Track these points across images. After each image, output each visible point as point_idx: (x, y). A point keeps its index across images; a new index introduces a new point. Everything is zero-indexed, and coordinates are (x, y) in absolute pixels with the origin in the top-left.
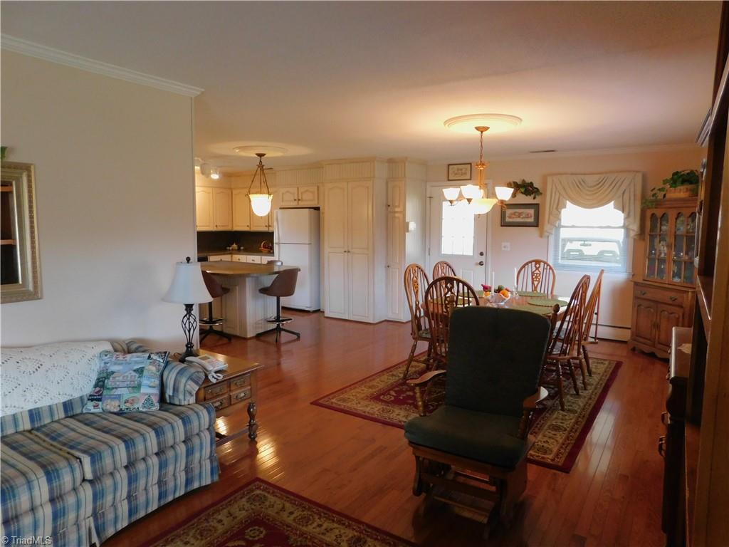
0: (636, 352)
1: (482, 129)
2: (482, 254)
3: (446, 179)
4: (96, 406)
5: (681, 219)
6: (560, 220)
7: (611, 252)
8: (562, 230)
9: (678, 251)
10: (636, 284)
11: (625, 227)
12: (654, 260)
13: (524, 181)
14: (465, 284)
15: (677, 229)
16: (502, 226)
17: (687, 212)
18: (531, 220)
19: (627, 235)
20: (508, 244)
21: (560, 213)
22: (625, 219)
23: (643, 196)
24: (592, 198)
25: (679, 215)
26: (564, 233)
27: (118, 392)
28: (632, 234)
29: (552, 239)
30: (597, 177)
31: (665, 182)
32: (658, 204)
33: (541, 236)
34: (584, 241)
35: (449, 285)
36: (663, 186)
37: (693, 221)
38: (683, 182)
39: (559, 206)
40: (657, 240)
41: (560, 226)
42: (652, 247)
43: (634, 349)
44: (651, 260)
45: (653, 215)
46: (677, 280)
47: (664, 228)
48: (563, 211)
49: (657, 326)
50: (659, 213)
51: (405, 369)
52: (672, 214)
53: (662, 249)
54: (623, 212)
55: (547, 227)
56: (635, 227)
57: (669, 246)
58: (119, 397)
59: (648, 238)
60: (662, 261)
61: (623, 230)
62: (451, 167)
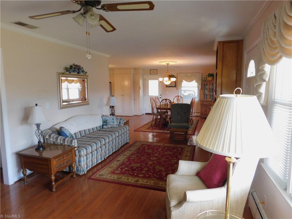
0: (202, 118)
1: (168, 64)
2: (161, 95)
3: (150, 73)
4: (106, 126)
5: (210, 85)
6: (182, 85)
7: (192, 94)
8: (182, 88)
9: (210, 93)
10: (201, 101)
11: (198, 87)
12: (205, 95)
13: (172, 75)
14: (169, 100)
15: (210, 87)
16: (166, 87)
17: (212, 83)
18: (174, 85)
19: (198, 89)
20: (168, 92)
21: (182, 83)
22: (198, 85)
23: (202, 79)
24: (189, 80)
25: (210, 84)
26: (182, 89)
27: (110, 123)
28: (199, 88)
29: (180, 90)
30: (190, 74)
31: (207, 76)
32: (205, 81)
33: (177, 90)
34: (184, 91)
35: (166, 101)
36: (206, 77)
37: (213, 85)
38: (211, 76)
39: (182, 82)
40: (205, 90)
41: (182, 87)
42: (204, 92)
43: (201, 117)
44: (204, 95)
45: (204, 84)
46: (210, 99)
47: (207, 87)
48: (183, 83)
49: (206, 111)
50: (206, 83)
51: (151, 123)
52: (208, 84)
53: (207, 92)
54: (197, 83)
55: (179, 87)
56: (200, 87)
57: (208, 91)
58: (111, 124)
59: (203, 90)
60: (207, 95)
61: (197, 88)
62: (151, 70)
